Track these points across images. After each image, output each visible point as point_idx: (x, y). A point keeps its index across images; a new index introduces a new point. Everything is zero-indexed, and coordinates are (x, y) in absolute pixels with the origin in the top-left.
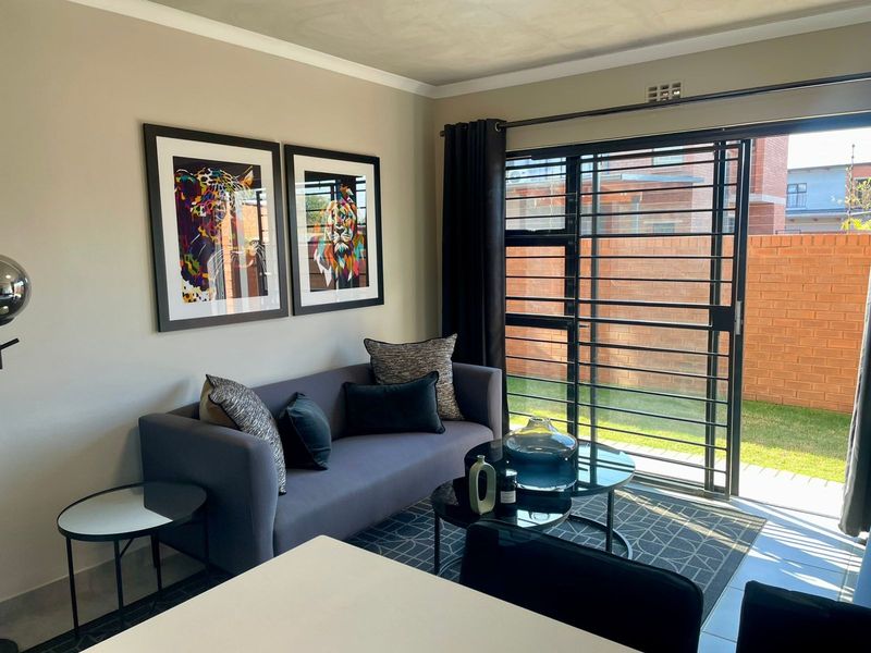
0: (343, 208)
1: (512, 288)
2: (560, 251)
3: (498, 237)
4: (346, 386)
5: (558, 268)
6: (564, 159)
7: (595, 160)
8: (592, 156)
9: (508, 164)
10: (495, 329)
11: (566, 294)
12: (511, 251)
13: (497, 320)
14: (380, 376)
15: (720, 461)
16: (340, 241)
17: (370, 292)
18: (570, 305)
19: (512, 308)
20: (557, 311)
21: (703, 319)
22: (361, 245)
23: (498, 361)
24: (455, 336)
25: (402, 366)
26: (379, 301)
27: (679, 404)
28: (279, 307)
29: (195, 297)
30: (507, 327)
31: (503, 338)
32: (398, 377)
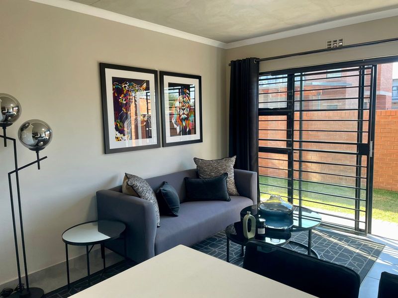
0: (185, 99)
1: (261, 135)
2: (285, 117)
3: (255, 111)
4: (186, 179)
5: (283, 125)
6: (286, 75)
7: (301, 76)
8: (300, 74)
9: (260, 78)
10: (253, 154)
11: (287, 138)
12: (261, 118)
13: (254, 149)
14: (201, 174)
15: (362, 217)
16: (184, 114)
17: (197, 137)
18: (289, 142)
19: (262, 144)
20: (283, 145)
21: (354, 149)
22: (193, 115)
23: (255, 168)
24: (235, 157)
25: (211, 170)
26: (201, 141)
27: (341, 190)
28: (156, 143)
29: (121, 139)
30: (259, 153)
31: (257, 158)
32: (209, 175)
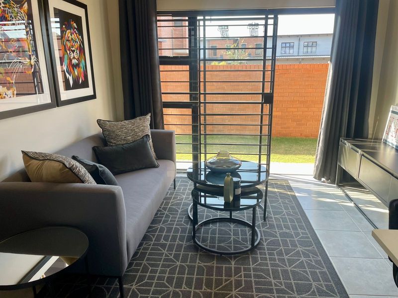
0: (73, 36)
1: (164, 88)
2: (187, 67)
3: (157, 60)
4: (94, 149)
5: (186, 76)
6: (187, 18)
7: (204, 20)
9: (158, 18)
10: (158, 110)
11: (190, 90)
12: (162, 67)
13: (159, 105)
14: (112, 141)
16: (74, 58)
18: (193, 96)
19: (166, 99)
20: (186, 99)
21: (260, 99)
22: (83, 61)
23: (161, 127)
24: (150, 115)
25: (126, 133)
26: (93, 97)
28: (50, 102)
29: (4, 95)
30: (163, 109)
31: (162, 115)
32: (124, 140)
